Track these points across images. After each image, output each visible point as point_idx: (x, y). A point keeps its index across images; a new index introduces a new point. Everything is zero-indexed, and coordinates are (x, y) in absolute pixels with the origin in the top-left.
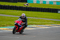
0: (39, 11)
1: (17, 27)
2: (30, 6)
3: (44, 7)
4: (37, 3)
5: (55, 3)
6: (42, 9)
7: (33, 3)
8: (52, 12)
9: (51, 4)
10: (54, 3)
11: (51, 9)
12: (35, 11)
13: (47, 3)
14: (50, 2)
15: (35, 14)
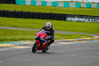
0: (36, 18)
1: (38, 43)
2: (21, 10)
3: (43, 12)
4: (31, 5)
5: (62, 5)
6: (40, 14)
7: (26, 5)
8: (58, 20)
9: (55, 6)
10: (60, 5)
11: (55, 14)
12: (29, 18)
13: (48, 5)
14: (53, 3)
15: (29, 23)
